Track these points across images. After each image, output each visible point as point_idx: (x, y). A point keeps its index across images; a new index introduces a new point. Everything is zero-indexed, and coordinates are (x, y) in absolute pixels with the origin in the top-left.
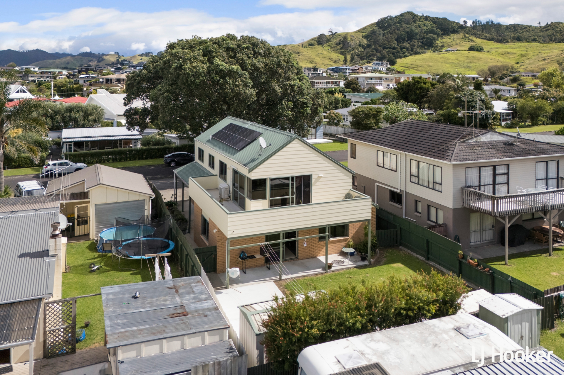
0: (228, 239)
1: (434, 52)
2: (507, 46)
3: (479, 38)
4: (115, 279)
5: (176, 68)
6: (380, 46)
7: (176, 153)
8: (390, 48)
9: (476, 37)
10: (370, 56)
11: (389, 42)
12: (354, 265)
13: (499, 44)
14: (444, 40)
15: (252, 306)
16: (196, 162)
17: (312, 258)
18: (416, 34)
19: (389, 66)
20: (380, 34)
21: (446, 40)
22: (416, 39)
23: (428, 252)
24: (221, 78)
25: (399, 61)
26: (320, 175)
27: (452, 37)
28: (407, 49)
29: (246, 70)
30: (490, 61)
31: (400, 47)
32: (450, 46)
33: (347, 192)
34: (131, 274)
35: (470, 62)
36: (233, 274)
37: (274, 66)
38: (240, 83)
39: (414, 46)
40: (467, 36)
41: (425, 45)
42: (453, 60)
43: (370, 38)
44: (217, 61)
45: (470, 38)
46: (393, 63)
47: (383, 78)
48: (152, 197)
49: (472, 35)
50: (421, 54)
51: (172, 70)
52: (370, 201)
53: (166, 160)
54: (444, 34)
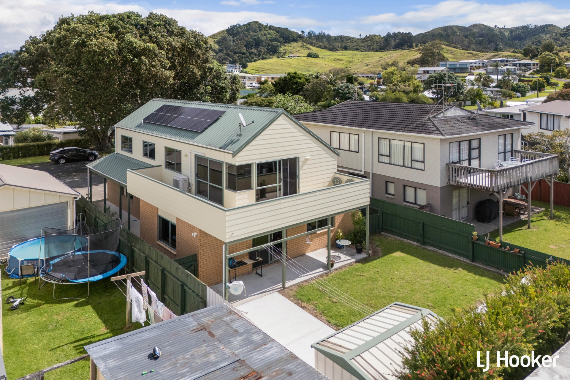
0: (226, 244)
1: (278, 57)
2: (337, 53)
3: (314, 46)
4: (55, 317)
5: (77, 45)
6: (231, 51)
7: (65, 148)
8: (240, 53)
9: (313, 46)
10: (222, 60)
11: (239, 48)
12: (354, 260)
13: (331, 52)
14: (286, 48)
15: (329, 340)
16: (117, 153)
17: (300, 256)
18: (263, 41)
19: (241, 69)
20: (230, 41)
21: (288, 47)
22: (263, 46)
23: (424, 236)
24: (134, 56)
25: (250, 65)
26: (308, 157)
27: (293, 45)
28: (255, 55)
29: (163, 49)
30: (325, 66)
31: (249, 52)
32: (291, 53)
33: (332, 175)
34: (76, 306)
35: (309, 67)
36: (236, 289)
37: (192, 46)
38: (157, 62)
39: (261, 52)
40: (305, 44)
41: (270, 51)
42: (295, 65)
43: (221, 44)
44: (129, 37)
45: (307, 46)
46: (244, 66)
47: (246, 77)
48: (76, 198)
49: (308, 43)
50: (268, 59)
51: (72, 47)
52: (368, 184)
53: (53, 156)
54: (286, 42)
